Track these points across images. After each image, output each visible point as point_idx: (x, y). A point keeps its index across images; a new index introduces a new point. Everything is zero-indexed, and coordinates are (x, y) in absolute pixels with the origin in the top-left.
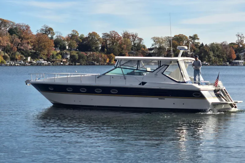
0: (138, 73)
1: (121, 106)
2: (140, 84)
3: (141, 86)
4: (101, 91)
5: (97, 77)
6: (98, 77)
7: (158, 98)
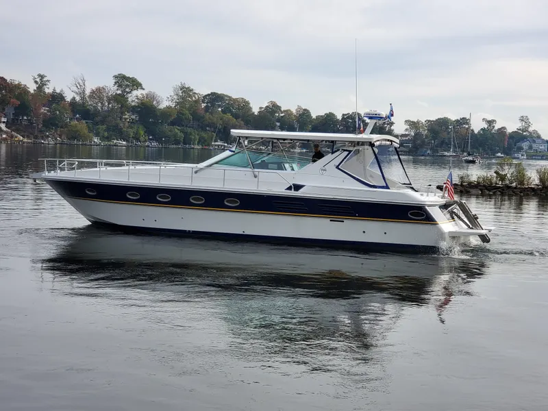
0: (276, 165)
1: (246, 233)
2: (290, 188)
3: (293, 193)
4: (203, 202)
5: (194, 170)
6: (196, 172)
7: (329, 220)
